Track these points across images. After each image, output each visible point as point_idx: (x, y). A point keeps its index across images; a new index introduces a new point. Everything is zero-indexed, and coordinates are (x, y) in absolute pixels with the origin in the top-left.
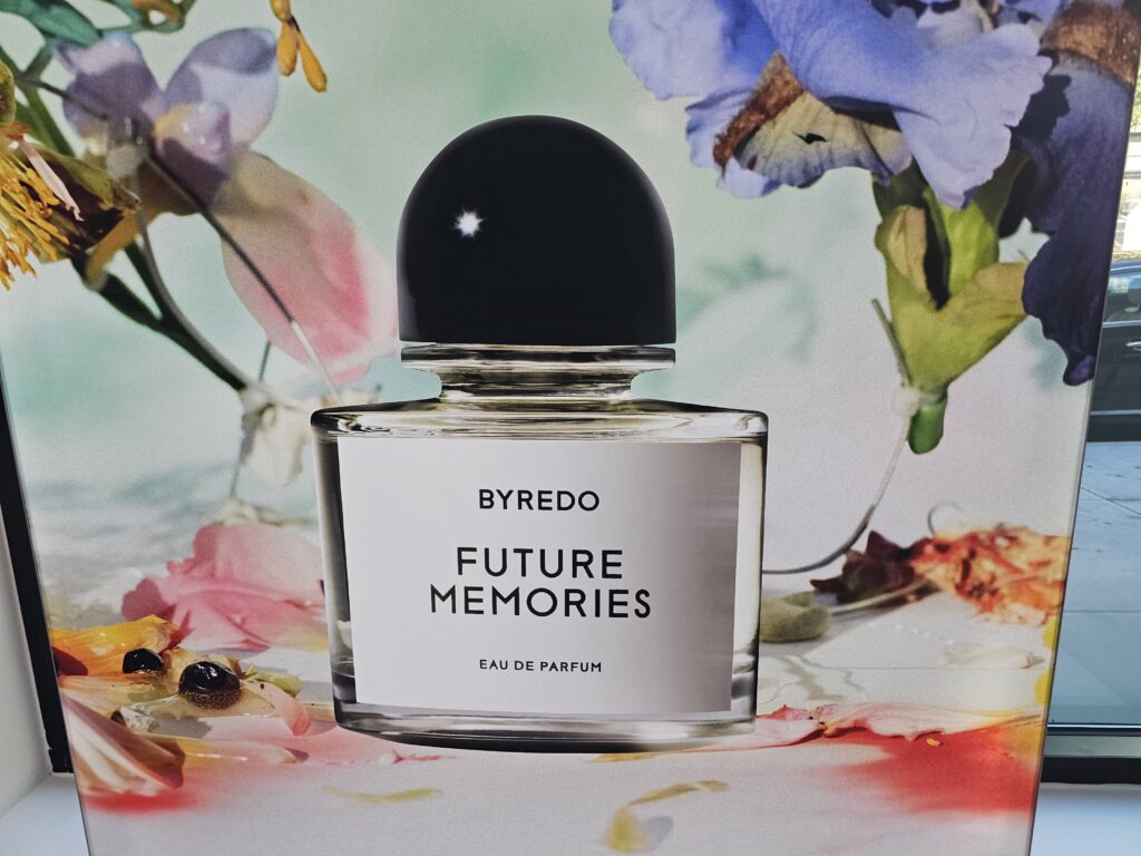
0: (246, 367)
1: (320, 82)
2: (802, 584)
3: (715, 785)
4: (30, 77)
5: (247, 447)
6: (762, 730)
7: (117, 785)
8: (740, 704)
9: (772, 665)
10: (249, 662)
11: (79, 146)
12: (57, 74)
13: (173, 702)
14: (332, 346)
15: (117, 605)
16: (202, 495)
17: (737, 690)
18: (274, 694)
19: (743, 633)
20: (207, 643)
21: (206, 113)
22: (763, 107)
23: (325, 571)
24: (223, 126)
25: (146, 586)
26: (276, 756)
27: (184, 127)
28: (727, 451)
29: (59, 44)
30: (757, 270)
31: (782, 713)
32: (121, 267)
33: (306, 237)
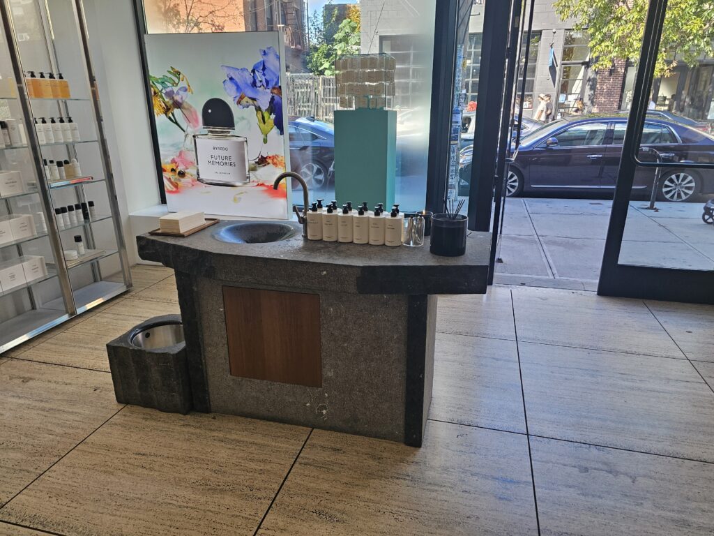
0: (185, 129)
1: (192, 93)
2: (253, 162)
3: (246, 192)
4: (161, 92)
5: (185, 140)
6: (251, 184)
7: (170, 189)
8: (248, 180)
9: (251, 174)
10: (186, 171)
11: (166, 100)
12: (164, 91)
13: (177, 176)
14: (195, 127)
15: (170, 161)
16: (180, 146)
17: (247, 178)
18: (190, 176)
19: (247, 170)
20: (181, 168)
21: (180, 96)
22: (241, 98)
23: (195, 158)
24: (182, 98)
25: (173, 159)
26: (190, 185)
27: (177, 98)
28: (242, 143)
29: (164, 88)
30: (243, 118)
31: (253, 181)
32: (171, 115)
33: (191, 112)
